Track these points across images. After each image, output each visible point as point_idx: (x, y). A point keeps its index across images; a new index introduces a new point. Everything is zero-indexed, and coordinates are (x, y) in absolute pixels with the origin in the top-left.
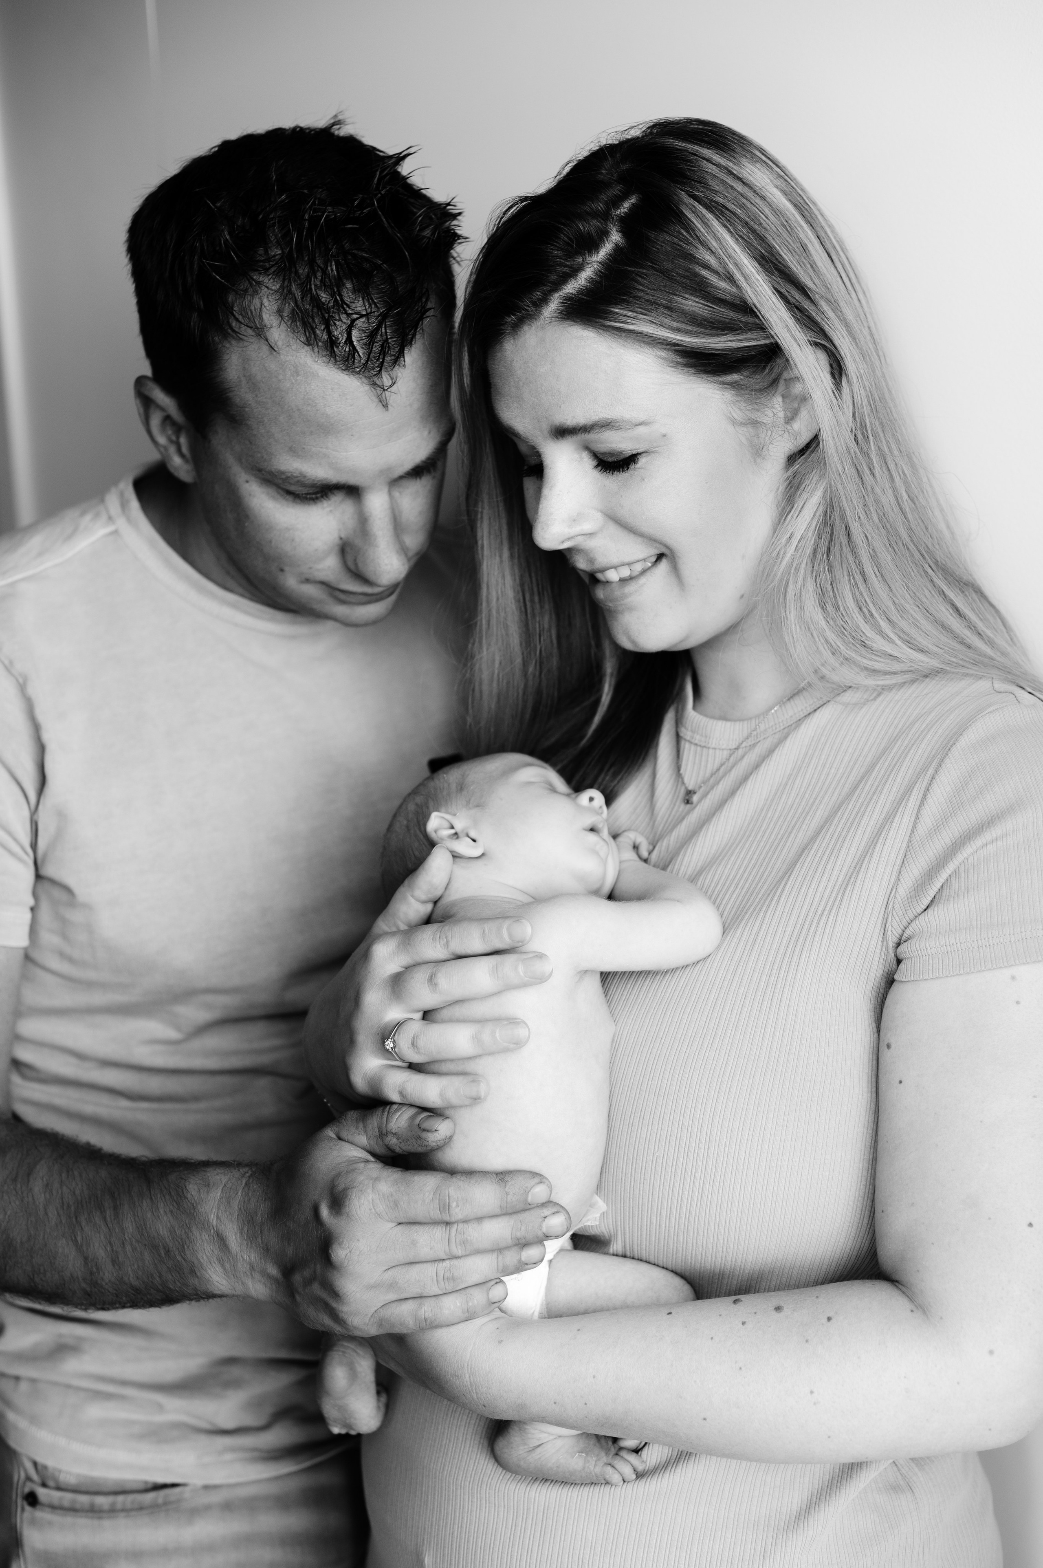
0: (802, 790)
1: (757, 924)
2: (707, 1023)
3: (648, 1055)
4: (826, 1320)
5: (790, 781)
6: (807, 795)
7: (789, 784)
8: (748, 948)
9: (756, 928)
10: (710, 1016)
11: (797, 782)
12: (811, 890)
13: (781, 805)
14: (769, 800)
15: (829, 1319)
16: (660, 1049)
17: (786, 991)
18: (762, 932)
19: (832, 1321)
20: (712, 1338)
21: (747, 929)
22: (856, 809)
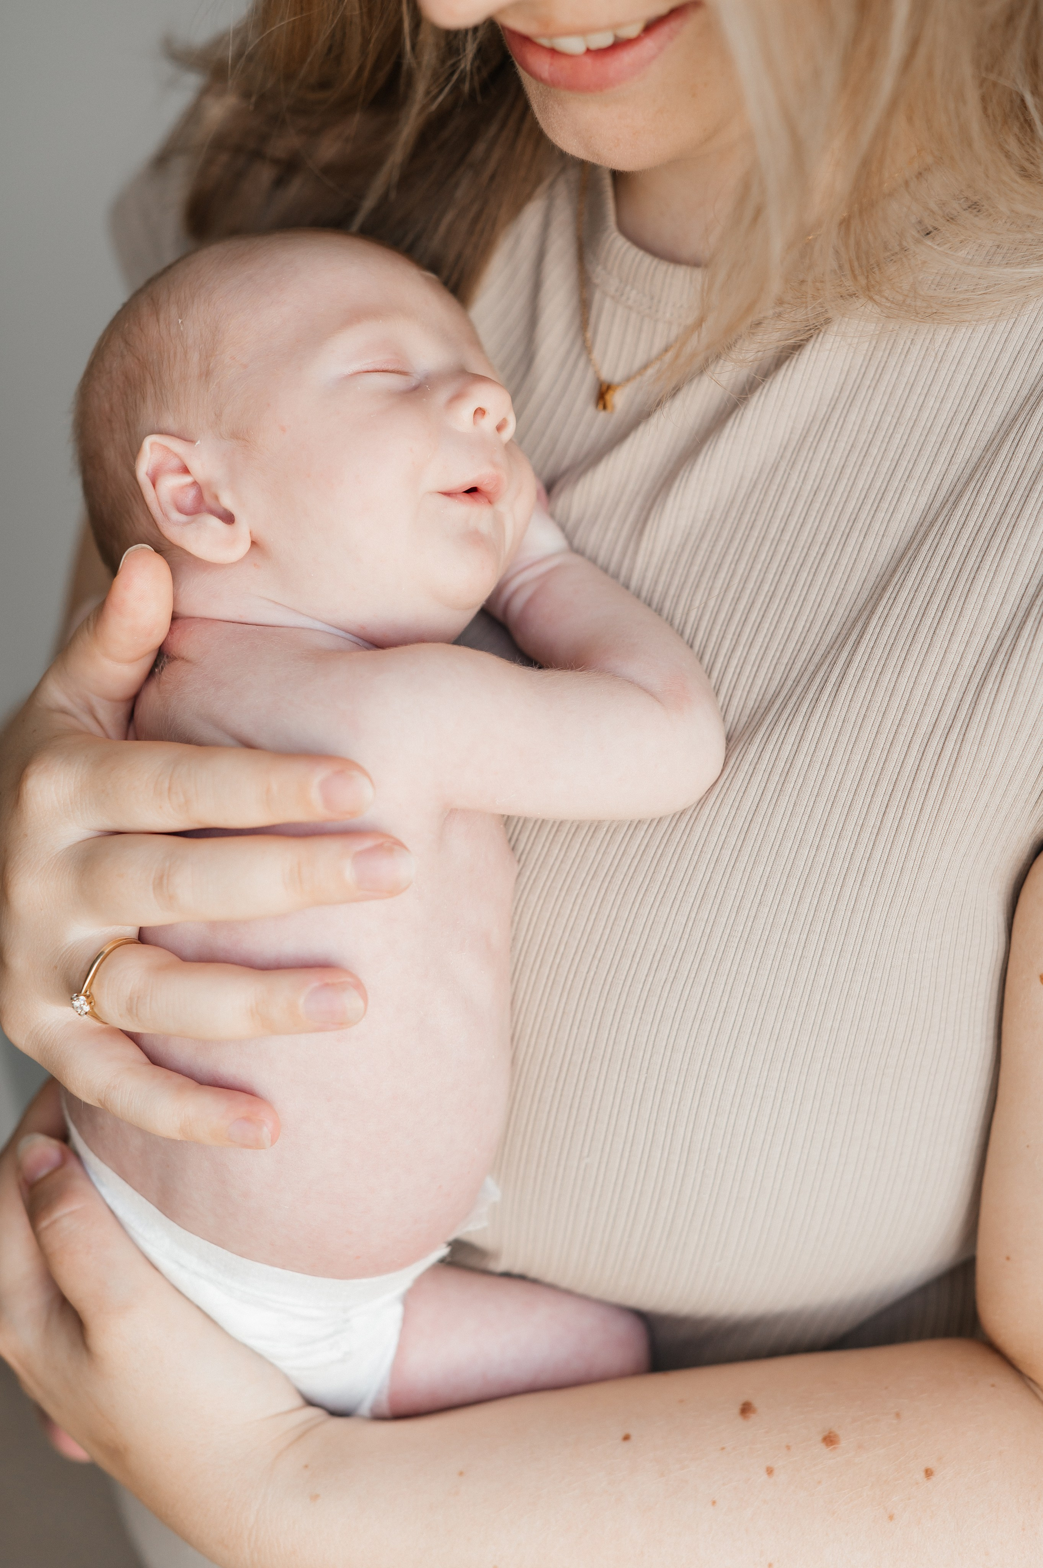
0: (863, 437)
1: (791, 739)
2: (688, 930)
3: (571, 976)
4: (923, 1474)
5: (836, 415)
6: (874, 451)
7: (834, 421)
8: (771, 787)
9: (787, 748)
10: (693, 915)
11: (852, 417)
12: (903, 680)
13: (816, 464)
14: (790, 449)
15: (928, 1473)
16: (594, 968)
17: (850, 882)
18: (801, 757)
19: (933, 1478)
20: (714, 1503)
21: (770, 747)
22: (996, 508)
